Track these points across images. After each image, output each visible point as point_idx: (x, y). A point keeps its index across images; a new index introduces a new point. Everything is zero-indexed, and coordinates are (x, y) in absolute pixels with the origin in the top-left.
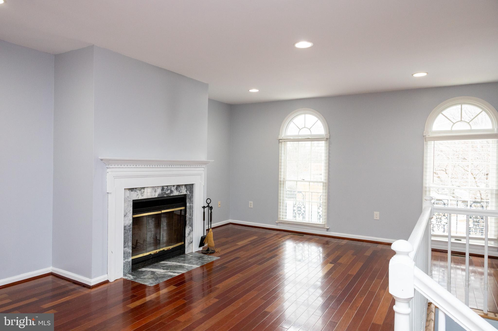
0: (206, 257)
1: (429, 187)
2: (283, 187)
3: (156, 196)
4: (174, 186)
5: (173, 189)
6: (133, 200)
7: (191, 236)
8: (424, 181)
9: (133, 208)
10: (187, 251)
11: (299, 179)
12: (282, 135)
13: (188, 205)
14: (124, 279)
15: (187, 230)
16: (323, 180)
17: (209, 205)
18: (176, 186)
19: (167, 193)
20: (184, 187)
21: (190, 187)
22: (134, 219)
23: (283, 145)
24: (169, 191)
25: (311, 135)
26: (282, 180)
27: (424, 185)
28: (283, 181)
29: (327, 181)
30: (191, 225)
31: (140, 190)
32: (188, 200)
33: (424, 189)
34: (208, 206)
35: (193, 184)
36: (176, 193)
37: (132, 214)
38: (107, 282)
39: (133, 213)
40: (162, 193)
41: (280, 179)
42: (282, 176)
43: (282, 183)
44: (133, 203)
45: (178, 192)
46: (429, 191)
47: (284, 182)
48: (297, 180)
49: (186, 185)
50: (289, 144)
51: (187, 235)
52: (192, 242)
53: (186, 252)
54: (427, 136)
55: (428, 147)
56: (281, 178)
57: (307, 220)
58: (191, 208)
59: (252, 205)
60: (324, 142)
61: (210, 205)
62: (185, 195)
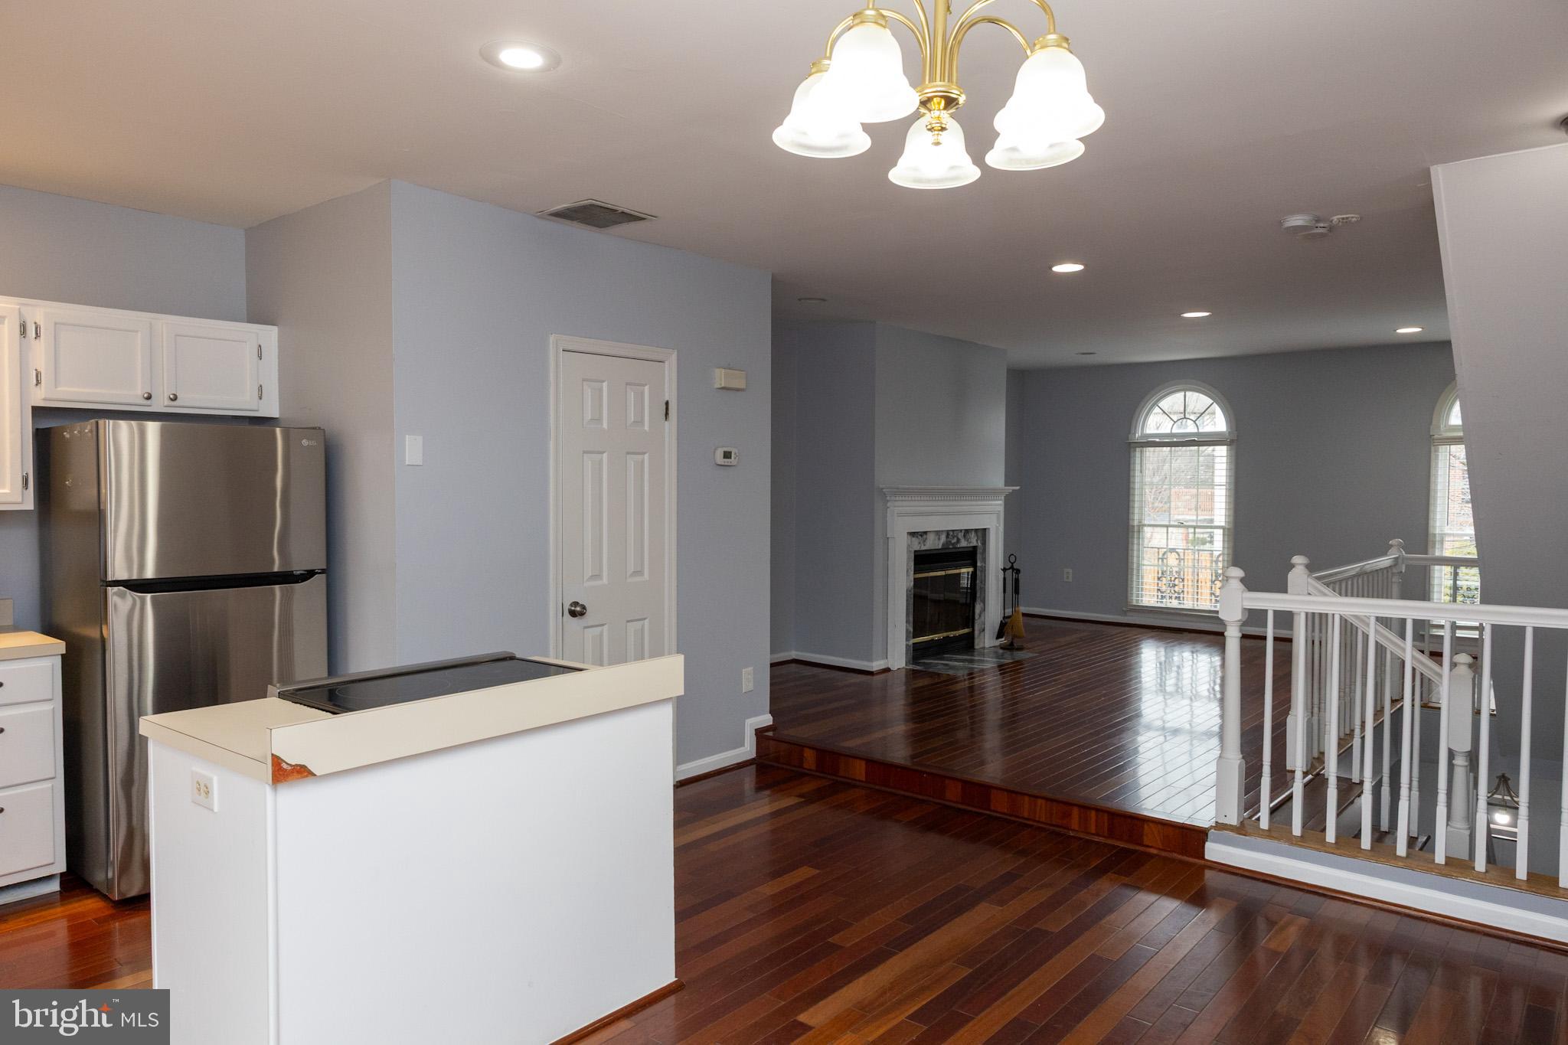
0: (1008, 654)
1: (1443, 536)
2: (1139, 538)
3: (940, 547)
4: (961, 531)
5: (961, 535)
6: (915, 551)
7: (982, 618)
8: (1431, 523)
9: (915, 564)
10: (978, 645)
11: (1172, 523)
12: (1135, 434)
13: (979, 564)
14: (906, 669)
15: (978, 608)
16: (1223, 524)
17: (1012, 565)
18: (963, 531)
19: (953, 542)
20: (973, 533)
21: (983, 533)
22: (915, 579)
23: (1138, 454)
24: (955, 540)
25: (1198, 434)
26: (1136, 523)
27: (1431, 530)
28: (1139, 526)
29: (1231, 526)
30: (984, 601)
31: (921, 536)
32: (979, 556)
33: (1431, 538)
34: (1012, 568)
35: (985, 529)
36: (963, 544)
37: (913, 572)
38: (887, 670)
39: (915, 571)
40: (947, 542)
41: (1131, 523)
42: (1136, 517)
43: (1136, 529)
44: (915, 556)
45: (966, 543)
46: (1442, 542)
47: (1141, 526)
48: (1167, 524)
49: (976, 530)
50: (1149, 452)
51: (977, 617)
52: (984, 630)
53: (976, 647)
54: (1436, 436)
55: (1440, 456)
56: (1133, 520)
57: (1188, 604)
58: (984, 570)
59: (1071, 576)
60: (1225, 447)
61: (1016, 566)
62: (975, 548)
